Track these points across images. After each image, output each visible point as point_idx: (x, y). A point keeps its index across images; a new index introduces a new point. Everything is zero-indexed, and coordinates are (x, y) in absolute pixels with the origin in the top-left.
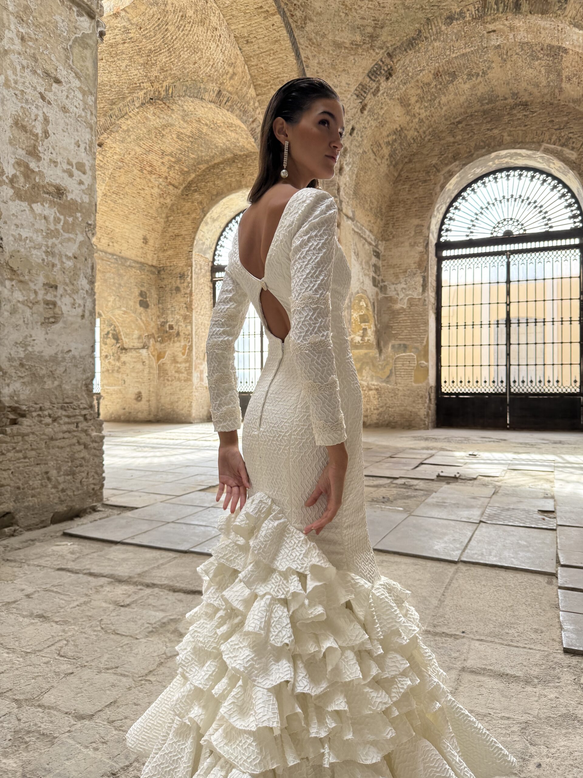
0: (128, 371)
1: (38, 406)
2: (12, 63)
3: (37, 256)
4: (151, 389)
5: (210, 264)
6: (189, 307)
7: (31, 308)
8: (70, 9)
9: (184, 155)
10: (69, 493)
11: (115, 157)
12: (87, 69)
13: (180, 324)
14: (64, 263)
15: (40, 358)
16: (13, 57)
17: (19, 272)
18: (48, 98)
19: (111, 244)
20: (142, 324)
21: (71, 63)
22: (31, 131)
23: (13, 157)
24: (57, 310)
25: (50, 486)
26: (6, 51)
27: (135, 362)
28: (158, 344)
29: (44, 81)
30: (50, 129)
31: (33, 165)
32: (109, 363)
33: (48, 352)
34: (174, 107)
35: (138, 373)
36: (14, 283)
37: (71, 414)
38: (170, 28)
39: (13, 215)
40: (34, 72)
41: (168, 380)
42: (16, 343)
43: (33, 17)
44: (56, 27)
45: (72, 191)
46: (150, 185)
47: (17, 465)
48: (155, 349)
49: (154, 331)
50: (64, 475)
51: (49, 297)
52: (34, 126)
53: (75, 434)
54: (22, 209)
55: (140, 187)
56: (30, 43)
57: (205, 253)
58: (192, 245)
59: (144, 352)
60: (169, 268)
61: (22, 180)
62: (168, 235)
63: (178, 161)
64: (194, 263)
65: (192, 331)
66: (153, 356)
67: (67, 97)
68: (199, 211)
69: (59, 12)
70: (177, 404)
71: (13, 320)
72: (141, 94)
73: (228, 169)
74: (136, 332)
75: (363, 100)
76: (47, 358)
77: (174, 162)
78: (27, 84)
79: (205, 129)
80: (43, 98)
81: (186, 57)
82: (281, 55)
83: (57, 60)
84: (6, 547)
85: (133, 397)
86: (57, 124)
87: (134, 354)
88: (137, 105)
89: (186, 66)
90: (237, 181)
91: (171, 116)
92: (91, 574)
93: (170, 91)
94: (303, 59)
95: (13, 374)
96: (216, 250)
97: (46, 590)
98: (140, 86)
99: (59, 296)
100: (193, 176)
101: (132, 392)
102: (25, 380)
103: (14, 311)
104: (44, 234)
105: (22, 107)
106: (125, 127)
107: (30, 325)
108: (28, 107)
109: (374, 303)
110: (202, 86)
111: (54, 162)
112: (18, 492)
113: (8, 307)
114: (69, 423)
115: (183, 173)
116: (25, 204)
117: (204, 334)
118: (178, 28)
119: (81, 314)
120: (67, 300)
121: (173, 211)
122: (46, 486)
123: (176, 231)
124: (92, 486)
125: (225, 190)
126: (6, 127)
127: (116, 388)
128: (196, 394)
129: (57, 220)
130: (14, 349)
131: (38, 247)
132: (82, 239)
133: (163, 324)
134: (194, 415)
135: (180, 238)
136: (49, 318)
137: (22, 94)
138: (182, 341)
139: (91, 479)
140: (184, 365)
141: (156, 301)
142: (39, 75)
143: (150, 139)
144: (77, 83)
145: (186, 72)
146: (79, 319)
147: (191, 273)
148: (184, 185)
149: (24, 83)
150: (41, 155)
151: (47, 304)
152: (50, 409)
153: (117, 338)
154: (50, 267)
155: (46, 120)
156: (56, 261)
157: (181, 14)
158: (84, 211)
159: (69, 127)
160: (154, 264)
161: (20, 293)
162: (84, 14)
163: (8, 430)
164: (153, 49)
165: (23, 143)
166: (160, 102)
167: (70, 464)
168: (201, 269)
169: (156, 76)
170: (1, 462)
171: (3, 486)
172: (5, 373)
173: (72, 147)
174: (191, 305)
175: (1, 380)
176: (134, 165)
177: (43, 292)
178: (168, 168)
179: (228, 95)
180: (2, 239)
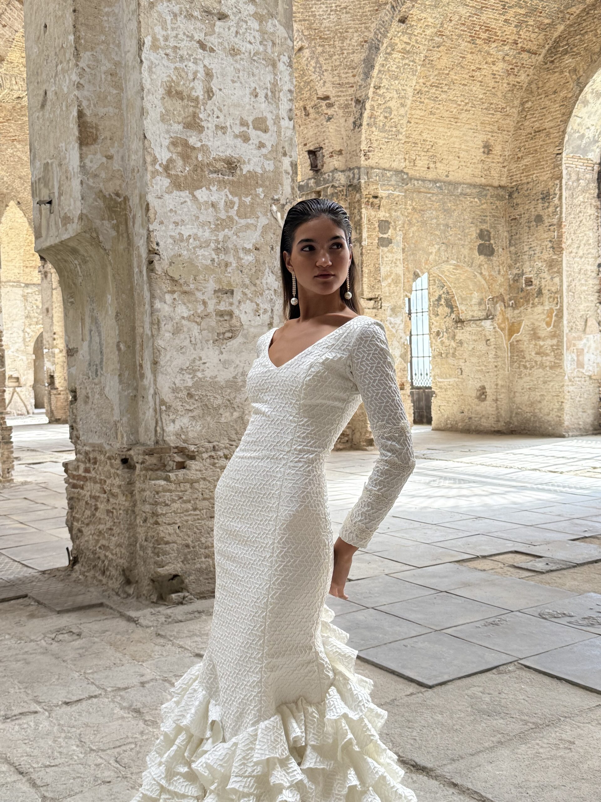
0: (466, 355)
1: (211, 445)
2: (160, 15)
3: (205, 256)
4: (500, 382)
5: (596, 168)
6: (557, 246)
7: (199, 324)
11: (428, 32)
13: (542, 275)
14: (241, 259)
15: (214, 384)
16: (162, 7)
17: (182, 281)
18: (209, 45)
19: (432, 165)
20: (483, 282)
22: (189, 96)
23: (167, 136)
24: (234, 321)
27: (475, 341)
28: (509, 310)
29: (204, 23)
30: (215, 84)
31: (193, 141)
32: (442, 343)
33: (224, 376)
35: (479, 357)
36: (175, 296)
39: (171, 210)
40: (190, 16)
41: (525, 367)
42: (182, 369)
45: (249, 160)
46: (490, 60)
47: (186, 518)
48: (505, 319)
49: (502, 291)
51: (223, 307)
52: (193, 88)
54: (182, 200)
55: (473, 67)
57: (585, 151)
58: (561, 143)
59: (487, 324)
60: (525, 186)
61: (180, 163)
62: (524, 132)
63: (532, 11)
64: (564, 172)
65: (561, 286)
66: (502, 329)
67: (237, 32)
68: (571, 85)
70: (539, 406)
71: (177, 341)
74: (476, 294)
76: (223, 383)
77: (526, 15)
78: (181, 36)
80: (203, 46)
84: (168, 617)
85: (474, 394)
86: (223, 75)
87: (472, 328)
95: (179, 408)
99: (237, 303)
100: (561, 28)
101: (473, 385)
102: (195, 413)
103: (177, 331)
104: (213, 226)
105: (176, 68)
107: (199, 345)
108: (182, 65)
111: (222, 128)
112: (186, 550)
113: (169, 327)
115: (542, 28)
116: (185, 194)
117: (585, 288)
119: (267, 322)
120: (248, 306)
121: (532, 92)
123: (537, 125)
126: (156, 102)
127: (452, 380)
129: (229, 205)
130: (179, 377)
131: (205, 245)
132: (266, 222)
134: (566, 423)
135: (543, 135)
136: (224, 333)
137: (175, 52)
138: (547, 303)
140: (549, 342)
141: (506, 243)
142: (196, 18)
144: (251, 9)
147: (561, 189)
148: (547, 47)
149: (176, 36)
150: (203, 124)
151: (222, 316)
152: (226, 448)
153: (450, 306)
154: (223, 268)
155: (209, 74)
156: (231, 259)
158: (267, 183)
159: (241, 74)
160: (503, 183)
161: (184, 307)
163: (173, 475)
165: (180, 115)
168: (578, 180)
170: (164, 515)
171: (167, 543)
172: (169, 407)
173: (247, 99)
174: (560, 242)
175: (164, 416)
176: (460, 36)
177: (215, 301)
178: (516, 26)
180: (157, 244)
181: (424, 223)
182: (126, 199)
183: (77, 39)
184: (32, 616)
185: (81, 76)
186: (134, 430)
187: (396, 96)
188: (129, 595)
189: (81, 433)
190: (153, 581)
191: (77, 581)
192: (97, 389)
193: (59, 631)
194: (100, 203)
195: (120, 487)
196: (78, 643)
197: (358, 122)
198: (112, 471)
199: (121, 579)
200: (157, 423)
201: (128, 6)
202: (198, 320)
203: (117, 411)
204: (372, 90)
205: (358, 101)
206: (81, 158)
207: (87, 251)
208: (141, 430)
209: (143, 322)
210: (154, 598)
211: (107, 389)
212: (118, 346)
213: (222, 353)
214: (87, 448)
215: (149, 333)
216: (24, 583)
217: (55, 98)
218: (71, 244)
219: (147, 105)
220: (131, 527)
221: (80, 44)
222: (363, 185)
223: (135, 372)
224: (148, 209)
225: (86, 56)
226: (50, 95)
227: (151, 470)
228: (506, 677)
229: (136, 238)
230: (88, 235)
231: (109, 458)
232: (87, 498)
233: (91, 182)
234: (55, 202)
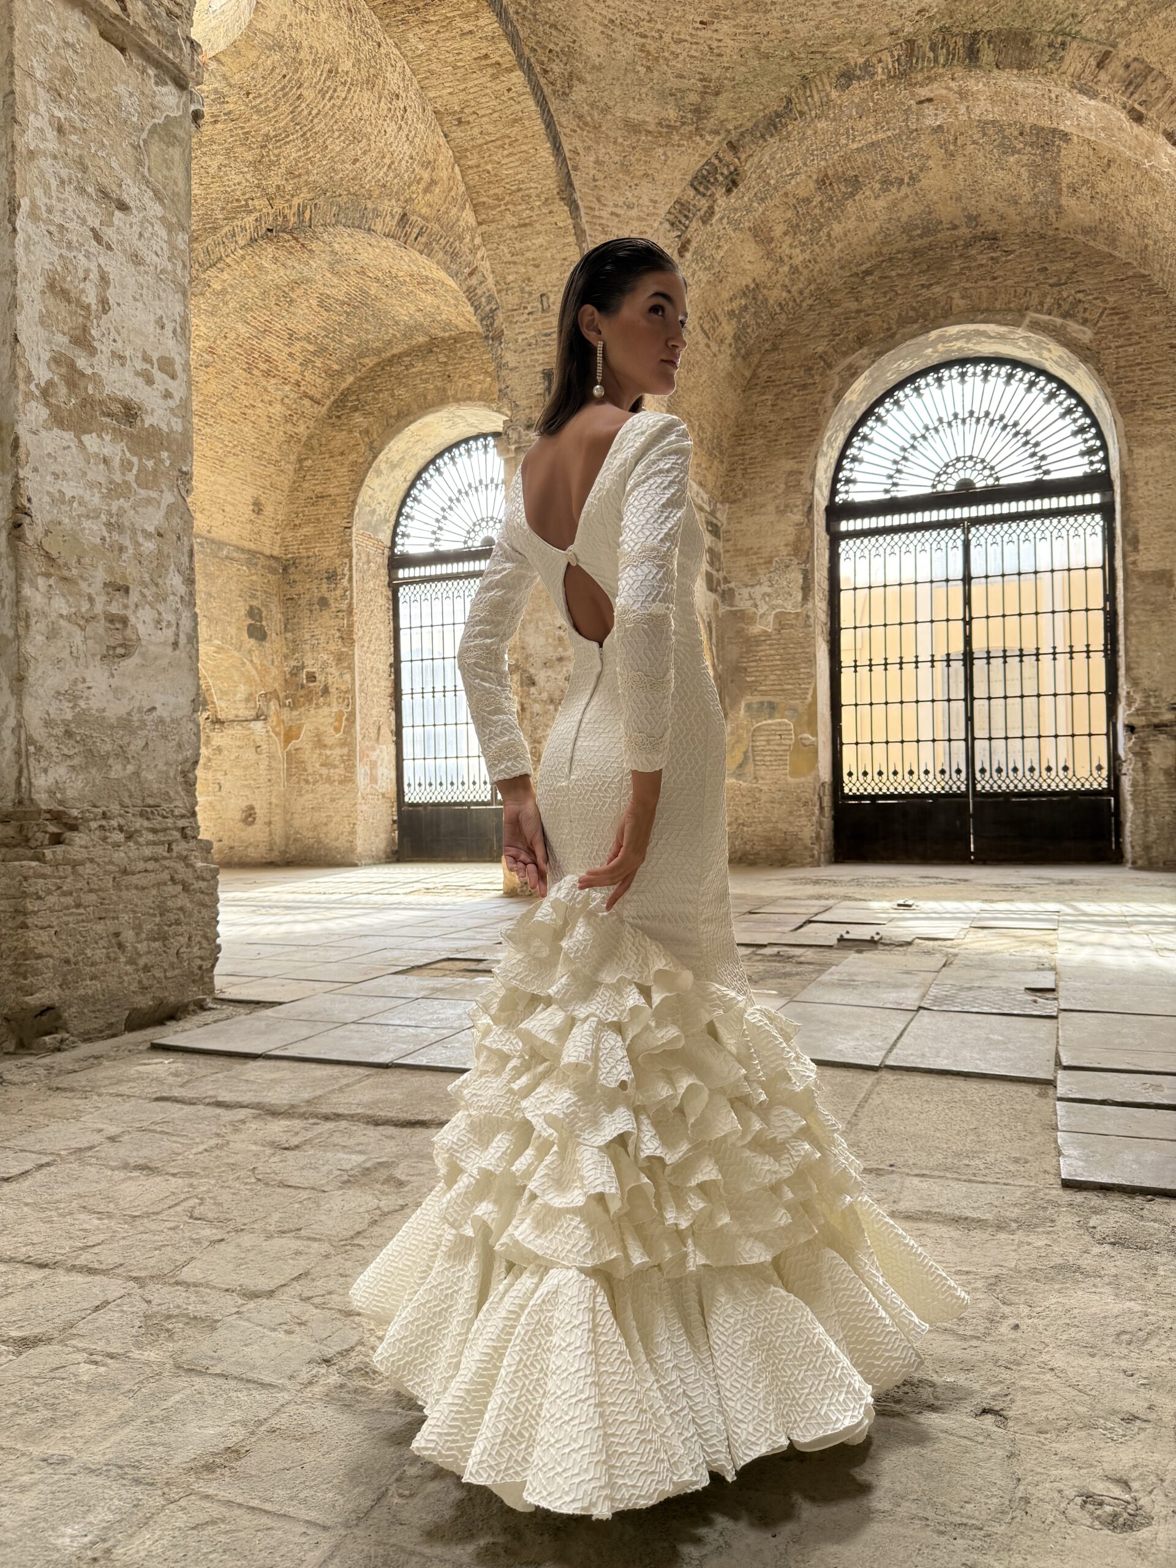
0: (226, 766)
1: (100, 810)
2: (42, 173)
3: (93, 531)
4: (274, 800)
5: (387, 552)
6: (347, 636)
7: (83, 629)
8: (143, 72)
9: (333, 340)
10: (158, 974)
12: (176, 183)
13: (329, 670)
14: (140, 545)
15: (100, 721)
16: (45, 163)
17: (61, 562)
18: (106, 238)
20: (254, 672)
21: (146, 173)
22: (78, 300)
23: (47, 348)
24: (129, 632)
25: (123, 959)
26: (31, 152)
27: (240, 747)
28: (286, 710)
29: (99, 207)
30: (112, 294)
31: (81, 363)
33: (115, 710)
34: (313, 246)
35: (246, 768)
36: (52, 581)
37: (158, 826)
38: (305, 93)
39: (49, 454)
40: (82, 191)
41: (307, 782)
42: (58, 693)
43: (79, 89)
44: (119, 106)
45: (153, 410)
46: (267, 398)
47: (66, 918)
48: (281, 721)
49: (276, 685)
50: (147, 939)
51: (114, 609)
52: (83, 291)
53: (166, 863)
54: (65, 444)
55: (246, 403)
56: (74, 138)
57: (376, 530)
58: (351, 515)
59: (258, 726)
60: (305, 561)
61: (63, 390)
62: (303, 496)
63: (322, 350)
64: (355, 550)
65: (353, 684)
66: (277, 734)
67: (141, 235)
68: (362, 448)
69: (124, 77)
70: (325, 830)
71: (52, 650)
72: (251, 219)
73: (419, 366)
74: (242, 688)
75: (683, 232)
76: (113, 721)
77: (314, 353)
78: (69, 213)
79: (374, 289)
80: (98, 238)
81: (338, 149)
82: (524, 148)
83: (122, 168)
84: (49, 1068)
85: (238, 816)
86: (123, 287)
87: (237, 730)
88: (242, 243)
89: (339, 166)
90: (437, 388)
91: (307, 263)
92: (219, 1104)
93: (307, 215)
94: (568, 155)
95: (53, 751)
96: (397, 524)
97: (141, 1130)
98: (247, 205)
99: (133, 607)
100: (350, 379)
101: (235, 806)
102: (76, 761)
103: (52, 634)
104: (104, 490)
105: (61, 256)
106: (217, 286)
107: (82, 661)
108: (71, 255)
109: (709, 623)
110: (370, 205)
111: (120, 357)
112: (66, 968)
113: (42, 627)
114: (154, 843)
115: (330, 374)
116: (69, 436)
117: (377, 690)
118: (323, 93)
119: (172, 640)
120: (147, 614)
121: (312, 449)
122: (115, 960)
123: (319, 489)
124: (199, 962)
125: (414, 407)
126: (34, 294)
128: (364, 807)
129: (126, 466)
130: (55, 704)
131: (94, 515)
132: (172, 500)
133: (295, 672)
134: (359, 849)
135: (327, 502)
136: (114, 648)
137: (60, 232)
138: (335, 704)
139: (195, 949)
140: (338, 751)
141: (280, 627)
142: (89, 196)
143: (266, 307)
144: (157, 209)
145: (337, 178)
146: (169, 650)
147: (351, 570)
148: (332, 398)
149: (64, 211)
150: (96, 344)
151: (112, 621)
152: (121, 815)
154: (116, 553)
155: (104, 279)
156: (127, 543)
157: (328, 66)
158: (174, 447)
159: (145, 291)
160: (275, 553)
161: (63, 601)
162: (168, 80)
163: (48, 853)
164: (272, 134)
165: (65, 323)
166: (287, 237)
167: (157, 920)
168: (369, 562)
169: (278, 187)
170: (35, 913)
171: (39, 957)
172: (40, 749)
173: (151, 329)
174: (351, 632)
175: (32, 762)
176: (234, 359)
177: (104, 598)
178: (301, 364)
179: (421, 222)
180: (29, 500)
190: (10, 1019)
200: (21, 772)
202: (82, 623)
210: (12, 1046)
213: (113, 676)
215: (11, 633)
219: (22, 297)
224: (15, 445)
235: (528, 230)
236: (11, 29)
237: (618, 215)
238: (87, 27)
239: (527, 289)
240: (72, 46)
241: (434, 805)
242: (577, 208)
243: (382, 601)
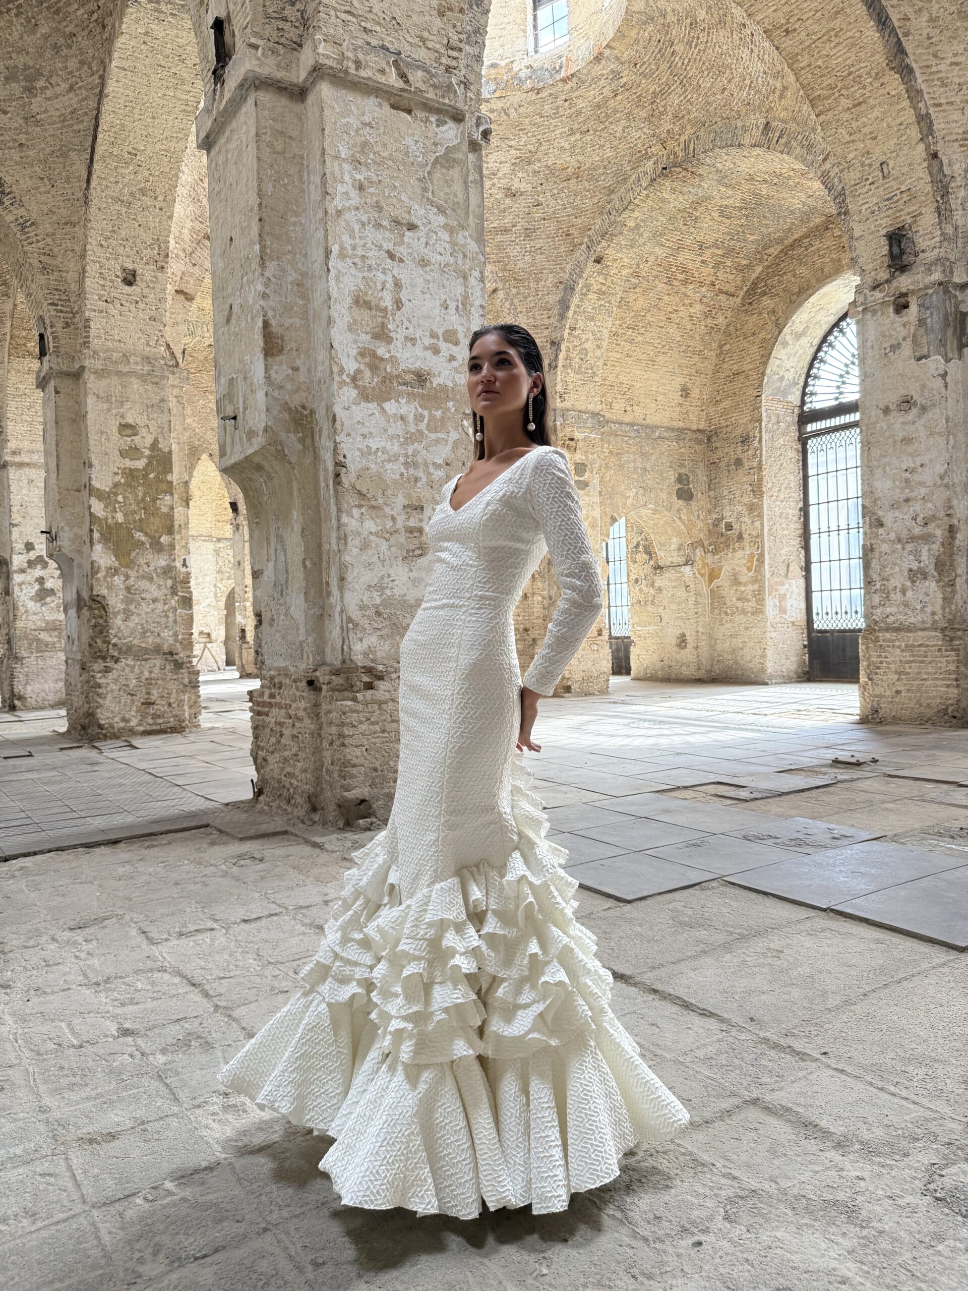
0: (665, 603)
2: (347, 222)
3: (394, 470)
4: (700, 629)
5: (797, 410)
6: (757, 490)
7: (387, 540)
8: (427, 120)
9: (738, 240)
11: (624, 273)
13: (742, 519)
14: (431, 473)
15: (403, 603)
16: (349, 216)
17: (369, 495)
18: (398, 255)
19: (629, 408)
20: (682, 527)
21: (430, 196)
22: (377, 306)
23: (354, 346)
24: (424, 538)
26: (340, 211)
27: (675, 587)
28: (709, 556)
29: (393, 233)
30: (404, 295)
31: (381, 351)
32: (641, 590)
33: (414, 594)
34: (701, 171)
35: (679, 604)
36: (363, 510)
38: (676, 48)
39: (359, 422)
40: (378, 226)
41: (726, 613)
42: (370, 586)
43: (374, 154)
44: (407, 154)
45: (440, 373)
46: (687, 302)
47: (373, 740)
48: (705, 565)
49: (702, 536)
51: (412, 523)
52: (381, 298)
54: (370, 412)
55: (669, 309)
56: (371, 190)
57: (785, 393)
58: (761, 385)
59: (687, 569)
60: (724, 430)
61: (367, 374)
62: (722, 376)
63: (730, 252)
64: (764, 414)
65: (762, 530)
66: (702, 575)
67: (427, 243)
68: (770, 326)
69: (410, 132)
70: (741, 653)
71: (365, 557)
72: (650, 164)
73: (817, 244)
74: (675, 540)
76: (413, 602)
77: (723, 256)
78: (369, 245)
79: (764, 190)
80: (391, 256)
81: (709, 85)
82: (849, 34)
83: (411, 199)
85: (674, 641)
86: (413, 286)
87: (670, 574)
88: (644, 185)
89: (712, 99)
90: (833, 260)
91: (700, 186)
93: (691, 148)
94: (896, 24)
95: (367, 626)
96: (806, 384)
98: (647, 153)
100: (759, 269)
101: (673, 633)
102: (383, 633)
103: (365, 546)
104: (402, 440)
105: (364, 278)
106: (632, 224)
107: (387, 562)
108: (371, 275)
110: (739, 124)
111: (412, 339)
112: (376, 774)
113: (357, 542)
115: (740, 269)
116: (373, 406)
117: (786, 532)
118: (689, 43)
121: (730, 335)
123: (735, 367)
125: (813, 281)
126: (343, 311)
127: (651, 628)
128: (774, 635)
129: (419, 418)
130: (367, 594)
131: (394, 458)
132: (457, 436)
133: (716, 524)
134: (769, 670)
135: (741, 377)
136: (413, 551)
137: (363, 261)
138: (747, 548)
140: (750, 587)
141: (705, 487)
142: (385, 228)
143: (676, 229)
144: (442, 220)
145: (711, 109)
147: (760, 432)
148: (745, 289)
149: (365, 245)
150: (392, 334)
151: (411, 532)
153: (649, 553)
154: (412, 483)
155: (398, 285)
156: (421, 474)
157: (689, 21)
158: (458, 396)
159: (431, 285)
160: (701, 427)
161: (372, 522)
162: (447, 119)
163: (360, 696)
164: (658, 90)
165: (367, 325)
166: (678, 170)
168: (778, 422)
169: (668, 131)
170: (351, 736)
171: (354, 766)
172: (356, 625)
173: (437, 311)
174: (760, 485)
175: (351, 634)
176: (656, 277)
177: (404, 517)
178: (713, 267)
179: (781, 126)
180: (345, 457)
181: (621, 467)
182: (312, 412)
183: (263, 248)
184: (213, 843)
185: (266, 285)
186: (321, 651)
187: (592, 337)
188: (314, 823)
189: (266, 657)
190: (339, 806)
191: (262, 812)
192: (283, 610)
193: (241, 857)
194: (286, 416)
195: (305, 709)
196: (261, 866)
197: (553, 365)
198: (298, 694)
199: (307, 806)
200: (343, 641)
201: (315, 215)
202: (387, 536)
203: (302, 631)
204: (567, 331)
205: (553, 343)
206: (266, 368)
207: (272, 467)
208: (328, 650)
209: (330, 538)
210: (341, 824)
211: (292, 609)
212: (304, 563)
214: (272, 673)
215: (336, 548)
216: (206, 813)
217: (240, 311)
218: (256, 459)
219: (334, 314)
220: (317, 750)
221: (266, 254)
222: (559, 427)
223: (321, 590)
224: (334, 420)
225: (272, 266)
226: (236, 308)
227: (338, 690)
228: (709, 893)
229: (322, 452)
230: (273, 449)
231: (295, 681)
232: (272, 725)
233: (276, 394)
234: (240, 417)
235: (863, 107)
236: (323, 130)
237: (957, 64)
238: (380, 105)
239: (867, 162)
240: (369, 125)
241: (840, 631)
242: (911, 71)
243: (793, 454)
